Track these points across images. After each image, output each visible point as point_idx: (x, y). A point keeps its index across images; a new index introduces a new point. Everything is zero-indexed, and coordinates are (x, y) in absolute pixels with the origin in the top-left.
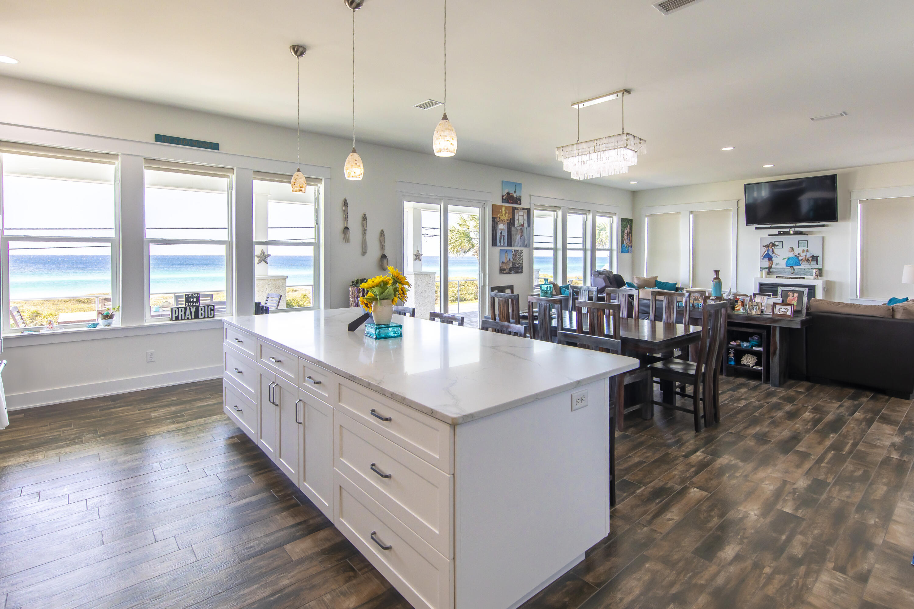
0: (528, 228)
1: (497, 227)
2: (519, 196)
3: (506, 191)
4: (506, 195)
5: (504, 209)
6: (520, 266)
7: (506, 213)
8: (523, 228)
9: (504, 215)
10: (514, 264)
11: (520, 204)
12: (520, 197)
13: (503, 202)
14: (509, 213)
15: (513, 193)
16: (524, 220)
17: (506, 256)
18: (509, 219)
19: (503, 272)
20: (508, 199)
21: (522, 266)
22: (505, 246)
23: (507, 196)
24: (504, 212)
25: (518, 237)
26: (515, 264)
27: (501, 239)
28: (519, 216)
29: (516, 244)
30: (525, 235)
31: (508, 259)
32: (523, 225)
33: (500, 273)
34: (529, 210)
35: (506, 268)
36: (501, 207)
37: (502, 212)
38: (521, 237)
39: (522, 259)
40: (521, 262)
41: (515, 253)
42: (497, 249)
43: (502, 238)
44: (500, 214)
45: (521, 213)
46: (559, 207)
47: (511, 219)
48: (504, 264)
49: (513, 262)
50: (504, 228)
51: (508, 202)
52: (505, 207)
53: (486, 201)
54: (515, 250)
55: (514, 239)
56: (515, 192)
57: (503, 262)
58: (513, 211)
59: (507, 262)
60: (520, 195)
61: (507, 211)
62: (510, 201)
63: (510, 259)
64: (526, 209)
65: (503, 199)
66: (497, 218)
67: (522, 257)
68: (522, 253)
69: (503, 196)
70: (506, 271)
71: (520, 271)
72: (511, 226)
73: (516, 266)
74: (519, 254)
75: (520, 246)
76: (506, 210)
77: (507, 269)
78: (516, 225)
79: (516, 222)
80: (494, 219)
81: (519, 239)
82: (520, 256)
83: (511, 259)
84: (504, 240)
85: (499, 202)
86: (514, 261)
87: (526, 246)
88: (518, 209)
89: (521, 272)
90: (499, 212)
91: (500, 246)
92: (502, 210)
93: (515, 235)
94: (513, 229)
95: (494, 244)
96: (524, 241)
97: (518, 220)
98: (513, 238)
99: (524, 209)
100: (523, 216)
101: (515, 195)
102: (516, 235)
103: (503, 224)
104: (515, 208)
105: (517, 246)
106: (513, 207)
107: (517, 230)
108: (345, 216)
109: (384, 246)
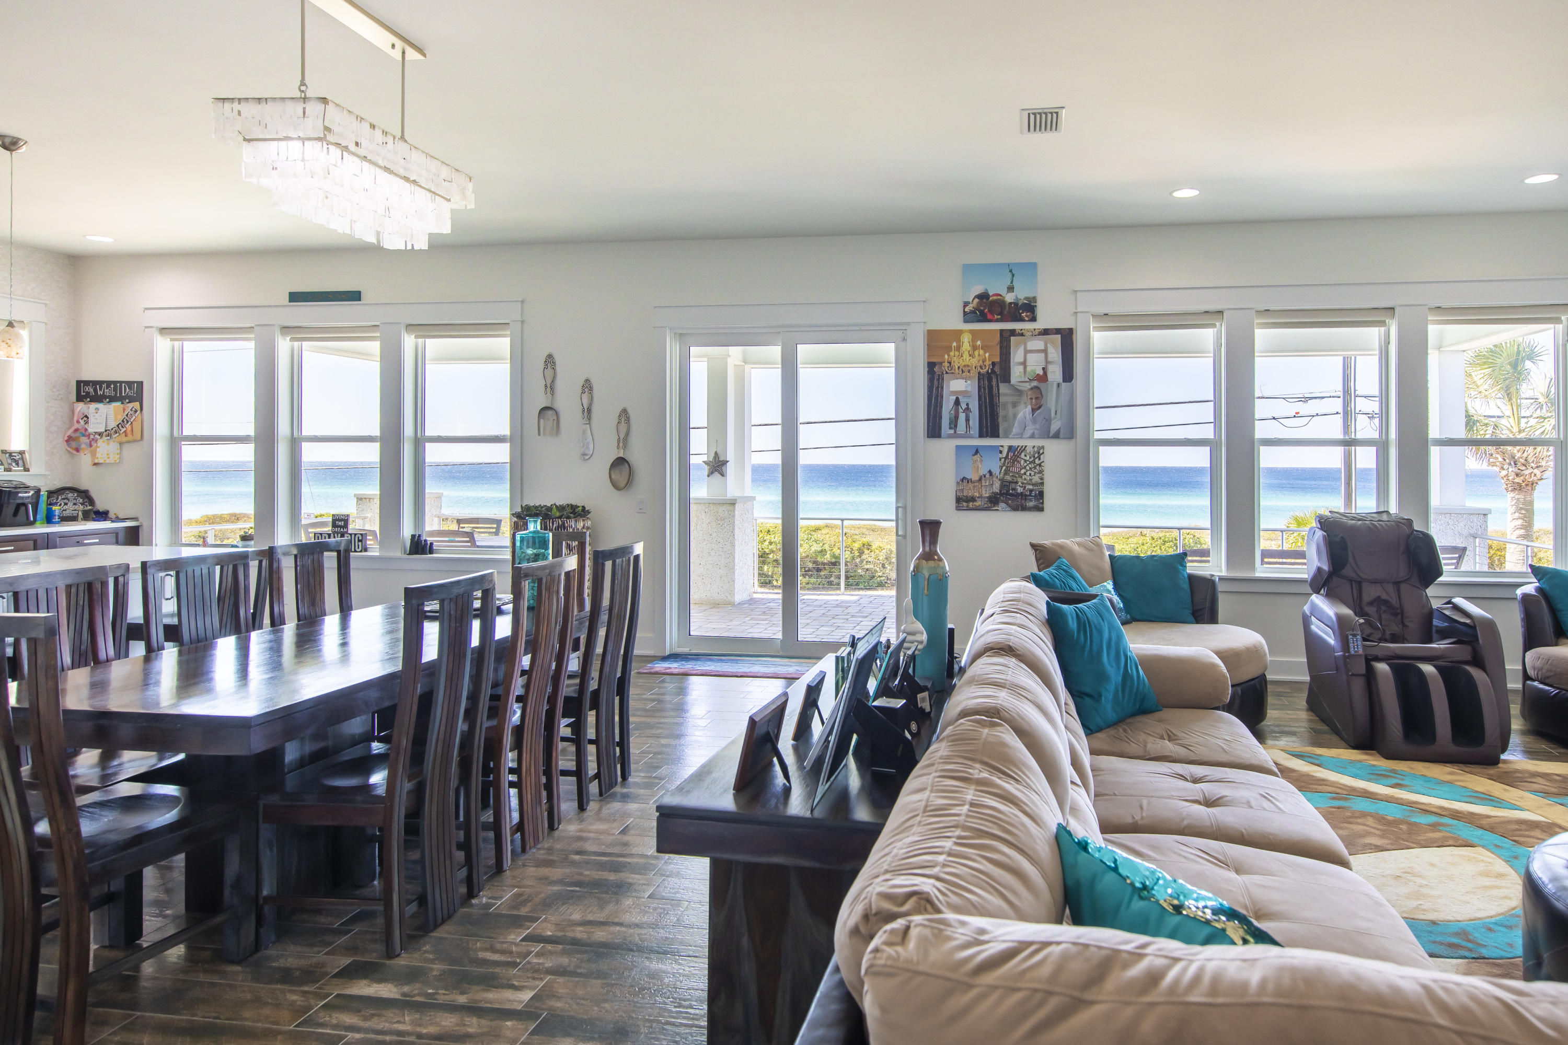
0: (1064, 385)
1: (940, 387)
2: (1026, 298)
3: (978, 290)
4: (977, 300)
5: (966, 339)
6: (1031, 491)
7: (975, 348)
8: (1042, 386)
9: (966, 355)
10: (1005, 485)
11: (1034, 319)
12: (1034, 299)
13: (966, 321)
14: (985, 348)
15: (1003, 291)
16: (1047, 362)
17: (975, 462)
18: (988, 363)
19: (965, 504)
20: (982, 312)
21: (1041, 494)
22: (971, 437)
23: (979, 304)
24: (966, 346)
25: (1024, 412)
26: (1013, 486)
27: (957, 417)
28: (1027, 352)
29: (1015, 430)
30: (1051, 401)
31: (983, 471)
32: (1043, 378)
33: (958, 508)
34: (1067, 337)
35: (977, 494)
36: (957, 334)
37: (958, 348)
38: (1034, 410)
39: (1041, 472)
40: (1036, 479)
41: (1011, 454)
42: (945, 448)
43: (962, 416)
44: (952, 354)
45: (1037, 344)
46: (1220, 312)
47: (993, 364)
48: (971, 485)
49: (1002, 480)
50: (969, 389)
51: (983, 318)
52: (971, 332)
53: (908, 324)
54: (1010, 448)
55: (1005, 417)
56: (1011, 289)
57: (964, 478)
58: (1001, 342)
59: (980, 479)
60: (1031, 295)
61: (979, 343)
62: (989, 317)
63: (990, 472)
64: (1058, 331)
65: (965, 313)
66: (941, 363)
67: (1040, 465)
68: (1039, 452)
69: (966, 304)
70: (978, 503)
71: (1031, 504)
72: (994, 383)
73: (1014, 489)
74: (1028, 458)
75: (1032, 437)
76: (974, 340)
77: (981, 497)
78: (1013, 380)
79: (1016, 373)
80: (931, 366)
81: (1029, 416)
82: (1033, 462)
83: (996, 471)
84: (967, 420)
86: (1008, 478)
87: (1057, 436)
88: (1022, 335)
89: (1041, 509)
90: (949, 349)
91: (955, 436)
92: (958, 341)
93: (1010, 407)
94: (1003, 388)
95: (934, 431)
96: (1048, 421)
97: (1024, 363)
98: (1001, 413)
99: (1046, 332)
100: (1045, 351)
101: (1009, 298)
102: (1015, 405)
103: (966, 379)
104: (1013, 332)
105: (1020, 436)
106: (1002, 331)
107: (1019, 392)
108: (546, 386)
109: (624, 441)
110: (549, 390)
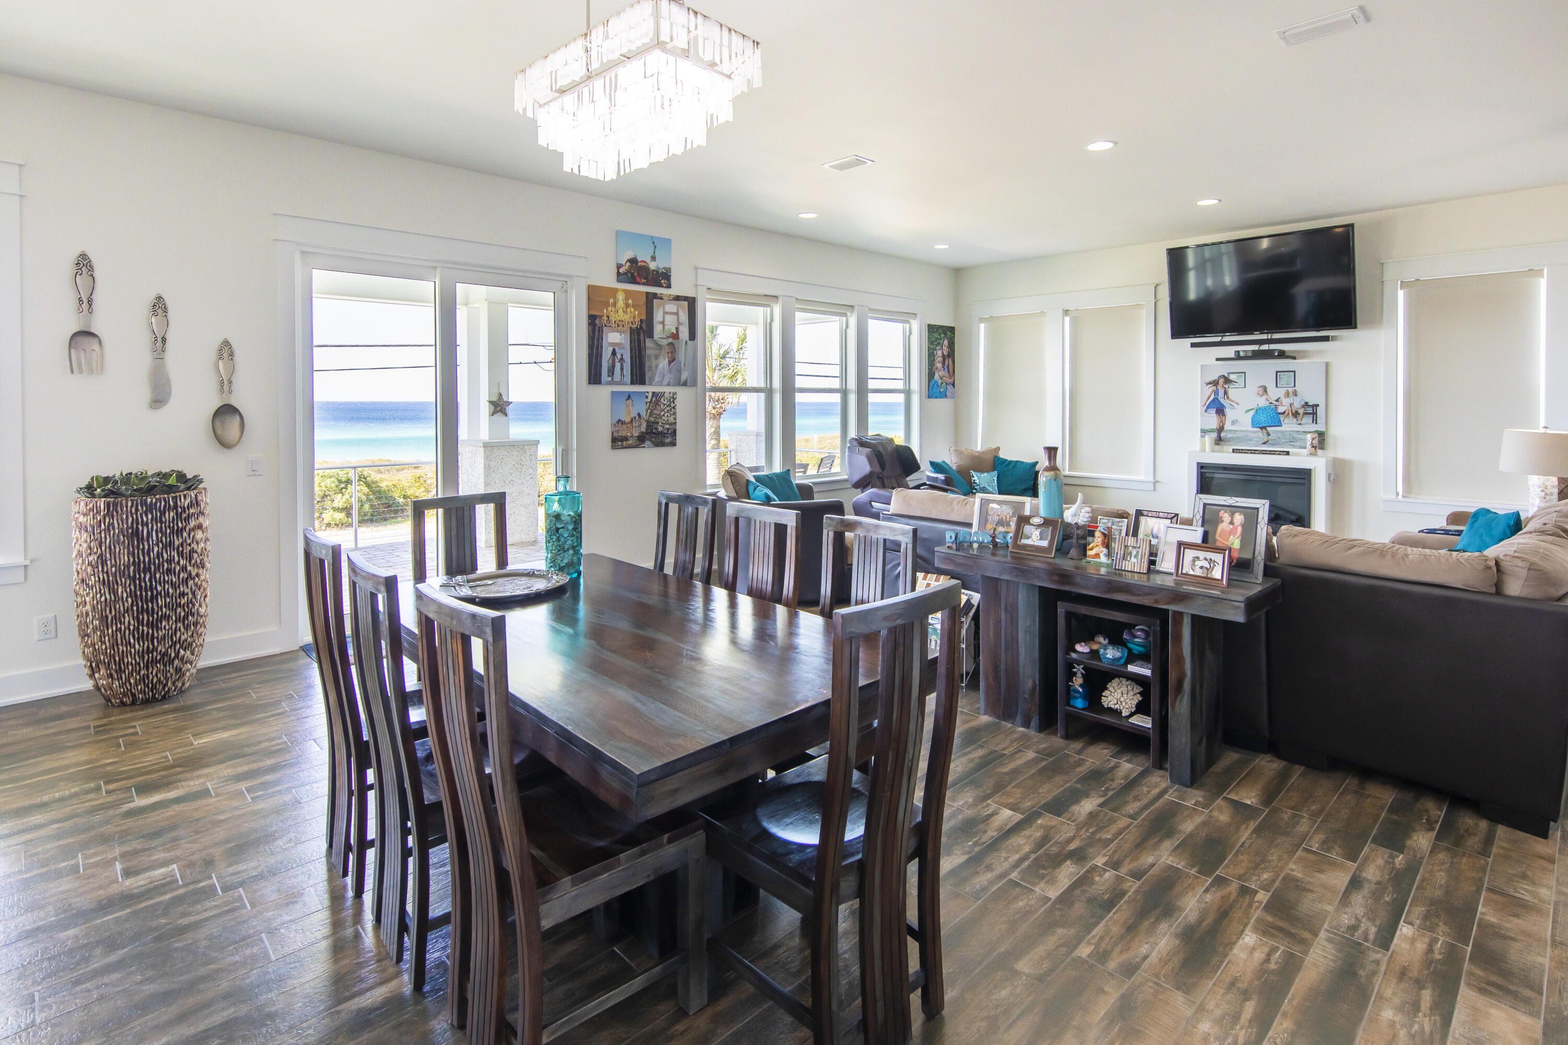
0: (689, 342)
1: (600, 338)
2: (664, 268)
3: (629, 255)
4: (628, 264)
5: (621, 297)
6: (668, 429)
7: (627, 306)
8: (675, 342)
9: (621, 311)
10: (650, 425)
11: (669, 286)
12: (669, 270)
13: (618, 281)
14: (635, 306)
15: (648, 260)
16: (679, 323)
17: (628, 406)
18: (637, 320)
19: (620, 443)
20: (632, 275)
21: (675, 431)
22: (625, 384)
23: (630, 267)
24: (621, 303)
25: (663, 363)
26: (655, 426)
27: (614, 366)
28: (665, 313)
29: (657, 379)
30: (681, 356)
31: (634, 414)
32: (675, 336)
33: (613, 447)
34: (692, 303)
35: (629, 434)
36: (614, 291)
37: (614, 304)
38: (670, 362)
39: (675, 414)
40: (671, 420)
41: (654, 399)
42: (603, 392)
43: (618, 365)
44: (610, 309)
45: (671, 307)
46: (776, 297)
47: (641, 321)
48: (624, 427)
49: (648, 421)
50: (623, 342)
51: (633, 281)
52: (625, 291)
53: (570, 276)
54: (654, 393)
55: (650, 367)
56: (653, 258)
57: (619, 420)
58: (647, 302)
59: (632, 421)
60: (667, 266)
61: (630, 301)
62: (638, 279)
63: (639, 414)
64: (686, 299)
65: (618, 274)
66: (601, 317)
67: (674, 408)
68: (673, 398)
69: (619, 266)
70: (630, 442)
71: (668, 440)
72: (642, 338)
73: (656, 429)
74: (665, 402)
75: (669, 385)
76: (626, 299)
77: (632, 436)
78: (656, 336)
79: (658, 329)
80: (592, 319)
81: (666, 367)
82: (669, 405)
83: (643, 413)
84: (622, 369)
85: (608, 280)
86: (652, 419)
87: (685, 384)
88: (661, 298)
89: (673, 444)
90: (607, 304)
91: (612, 383)
92: (615, 298)
93: (653, 359)
94: (649, 343)
95: (594, 378)
96: (679, 371)
97: (663, 323)
98: (647, 364)
99: (678, 298)
100: (677, 314)
101: (652, 266)
102: (657, 357)
103: (620, 332)
104: (655, 296)
105: (660, 384)
106: (647, 293)
107: (660, 347)
108: (80, 300)
109: (225, 384)
110: (85, 306)
